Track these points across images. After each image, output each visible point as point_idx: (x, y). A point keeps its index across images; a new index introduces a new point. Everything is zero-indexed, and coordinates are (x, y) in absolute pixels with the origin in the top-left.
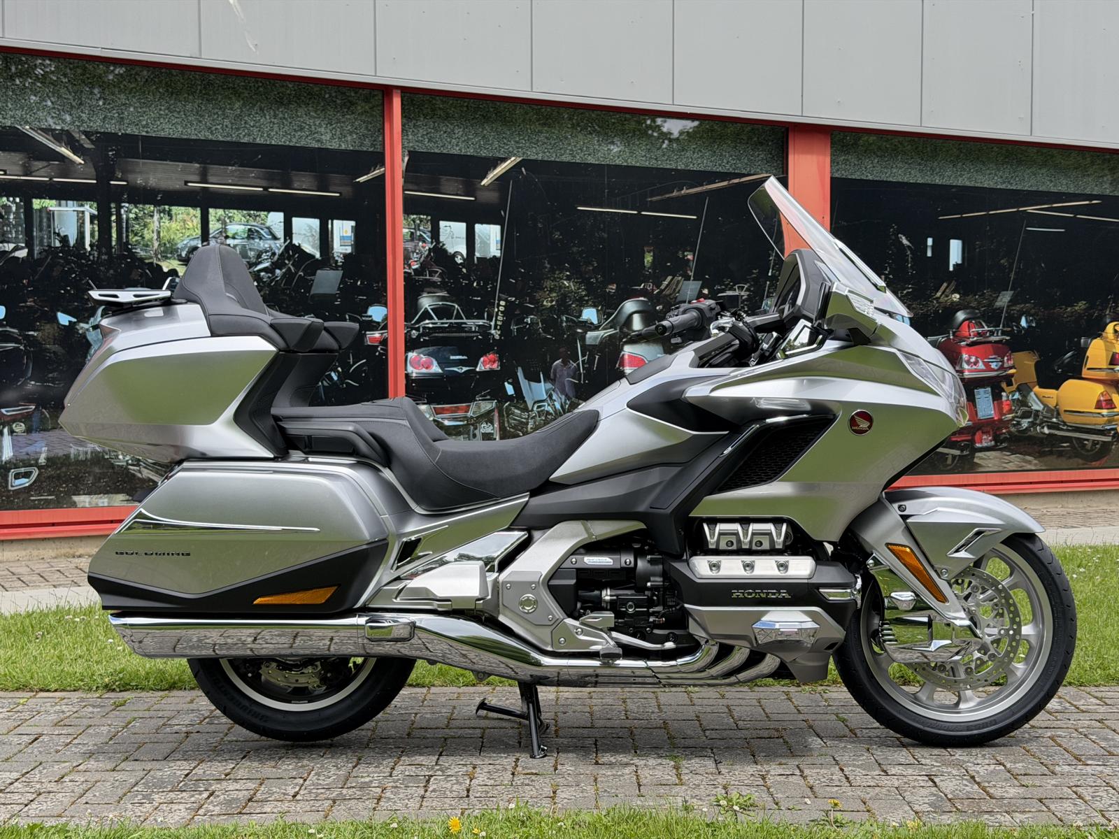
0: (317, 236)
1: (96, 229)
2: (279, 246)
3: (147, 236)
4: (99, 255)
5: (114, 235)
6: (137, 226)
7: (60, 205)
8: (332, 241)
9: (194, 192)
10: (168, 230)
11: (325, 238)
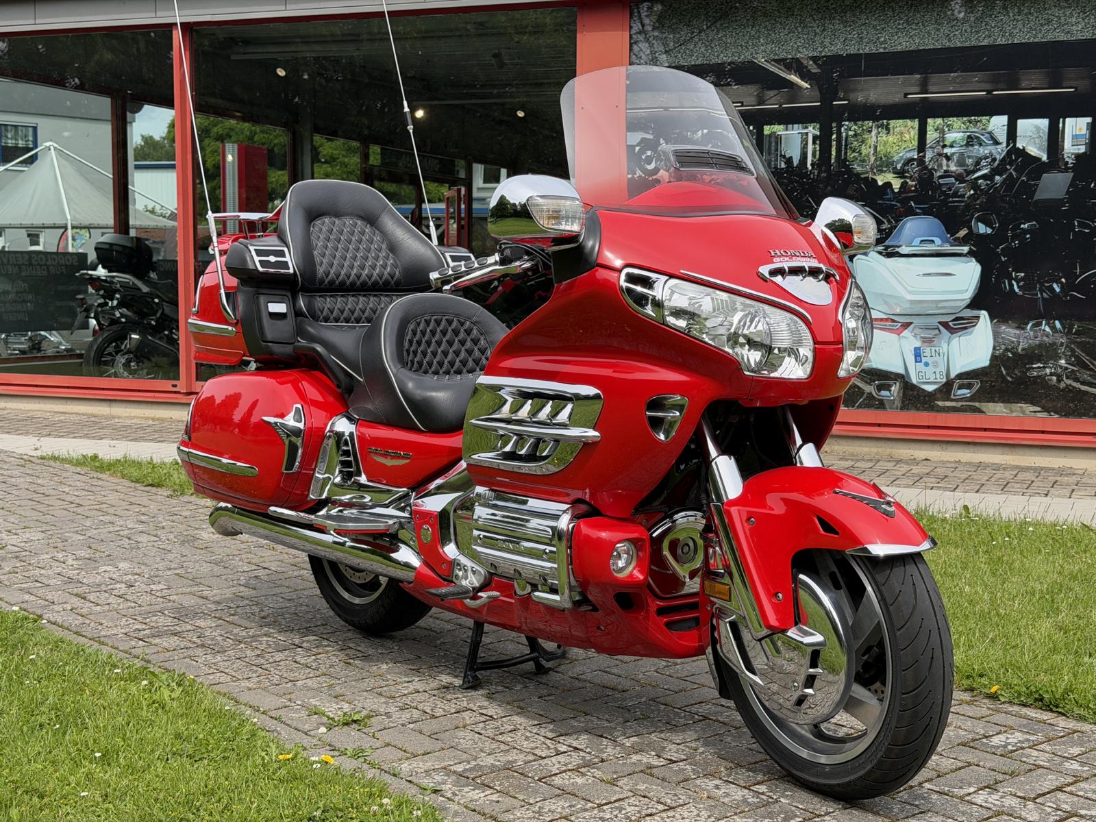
0: (1046, 137)
1: (818, 149)
2: (1000, 151)
3: (864, 152)
4: (818, 173)
5: (834, 153)
6: (855, 143)
7: (787, 130)
8: (1063, 141)
9: (914, 104)
10: (885, 143)
11: (1054, 139)
